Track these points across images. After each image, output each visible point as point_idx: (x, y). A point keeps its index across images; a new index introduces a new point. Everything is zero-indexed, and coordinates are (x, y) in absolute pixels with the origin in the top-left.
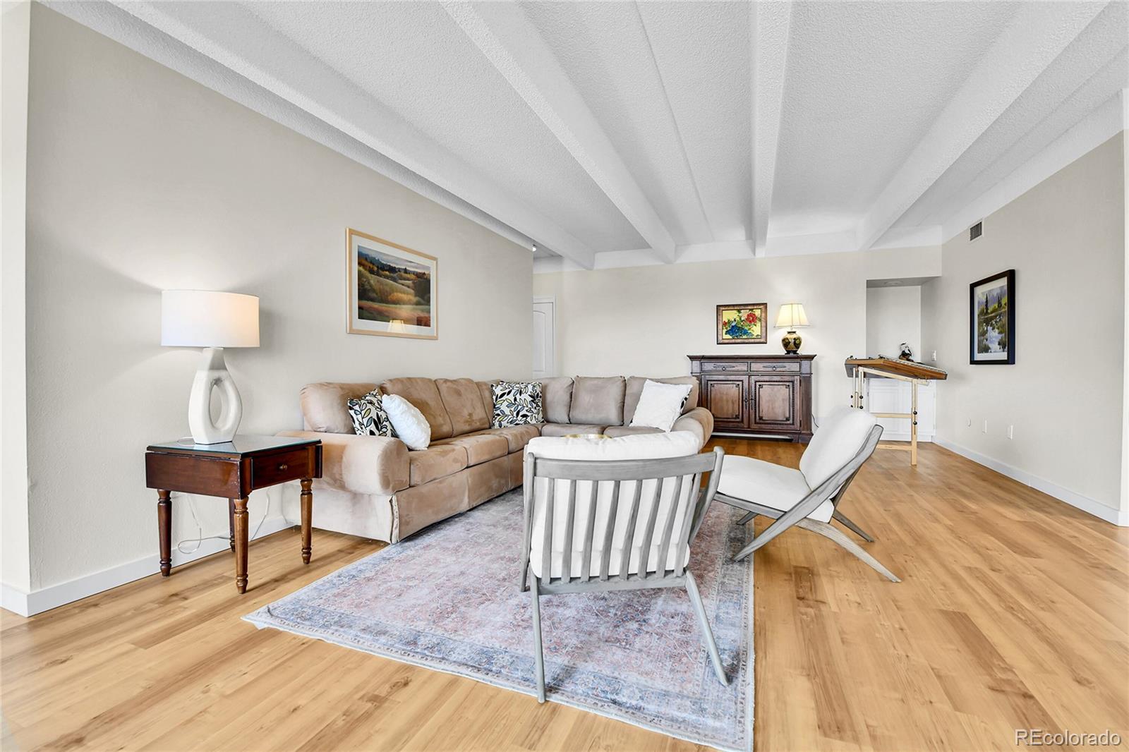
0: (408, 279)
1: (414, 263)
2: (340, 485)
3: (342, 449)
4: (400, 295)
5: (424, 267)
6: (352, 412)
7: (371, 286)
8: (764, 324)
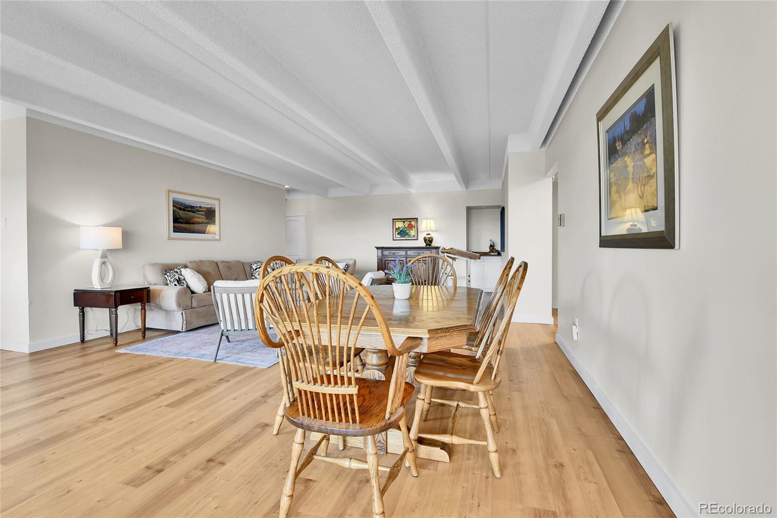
0: (202, 211)
1: (206, 203)
2: (160, 308)
3: (160, 291)
4: (197, 219)
5: (211, 204)
6: (166, 276)
7: (180, 216)
8: (416, 229)
